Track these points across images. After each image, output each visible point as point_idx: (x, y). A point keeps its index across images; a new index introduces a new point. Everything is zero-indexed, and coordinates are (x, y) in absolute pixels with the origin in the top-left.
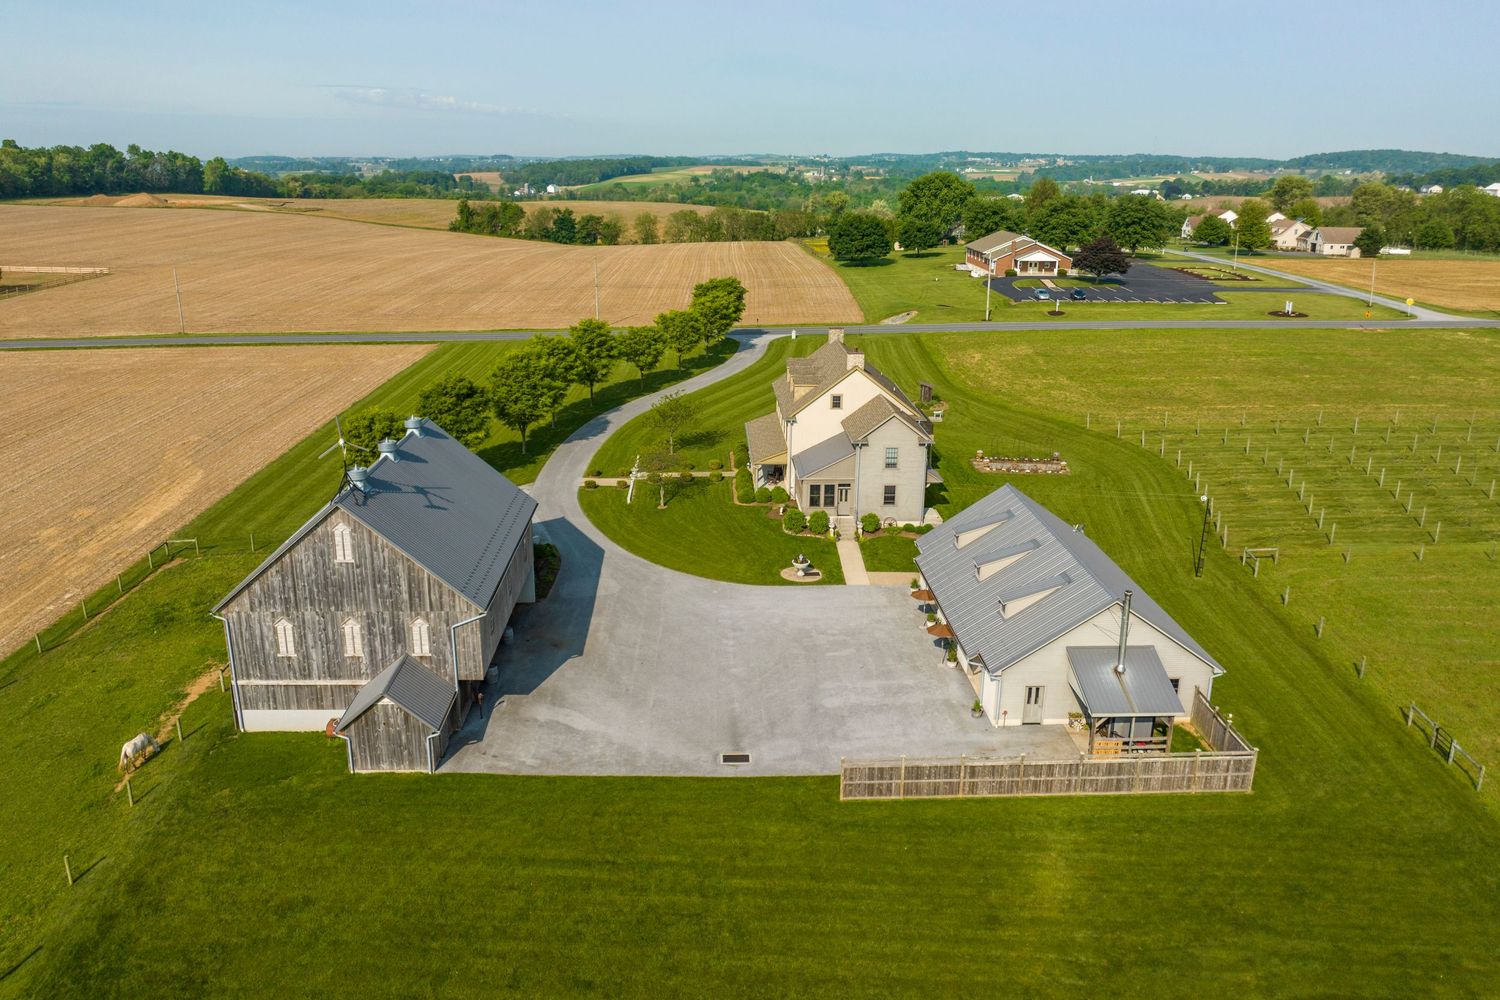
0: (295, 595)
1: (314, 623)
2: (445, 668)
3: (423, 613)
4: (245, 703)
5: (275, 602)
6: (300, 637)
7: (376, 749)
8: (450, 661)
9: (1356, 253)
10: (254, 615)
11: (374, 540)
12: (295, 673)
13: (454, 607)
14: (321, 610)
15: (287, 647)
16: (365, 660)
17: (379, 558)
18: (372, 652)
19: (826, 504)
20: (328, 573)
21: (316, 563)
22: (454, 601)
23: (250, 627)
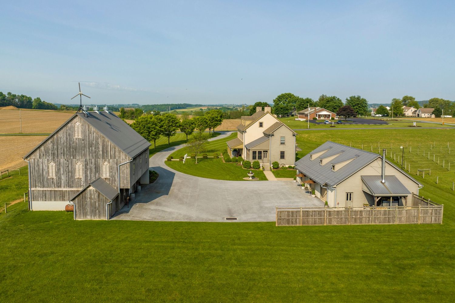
0: (57, 152)
1: (64, 164)
2: (115, 183)
3: (108, 160)
4: (33, 198)
5: (49, 155)
6: (58, 170)
7: (85, 209)
8: (117, 180)
9: (433, 116)
10: (41, 160)
11: (90, 129)
12: (54, 185)
13: (120, 157)
14: (67, 158)
15: (52, 174)
16: (83, 180)
17: (92, 136)
18: (86, 176)
19: (258, 159)
20: (71, 143)
21: (67, 138)
22: (120, 155)
23: (38, 165)
